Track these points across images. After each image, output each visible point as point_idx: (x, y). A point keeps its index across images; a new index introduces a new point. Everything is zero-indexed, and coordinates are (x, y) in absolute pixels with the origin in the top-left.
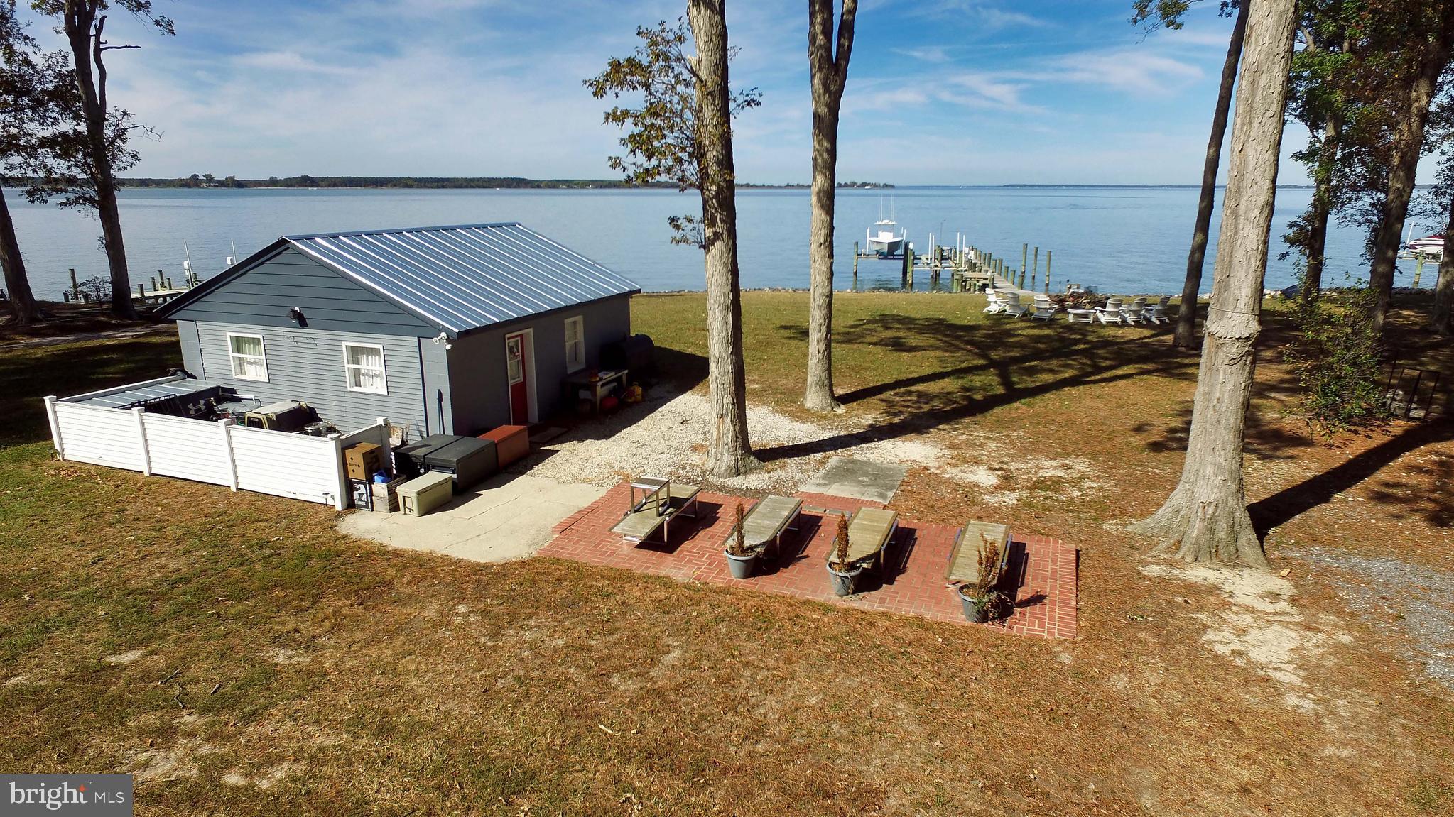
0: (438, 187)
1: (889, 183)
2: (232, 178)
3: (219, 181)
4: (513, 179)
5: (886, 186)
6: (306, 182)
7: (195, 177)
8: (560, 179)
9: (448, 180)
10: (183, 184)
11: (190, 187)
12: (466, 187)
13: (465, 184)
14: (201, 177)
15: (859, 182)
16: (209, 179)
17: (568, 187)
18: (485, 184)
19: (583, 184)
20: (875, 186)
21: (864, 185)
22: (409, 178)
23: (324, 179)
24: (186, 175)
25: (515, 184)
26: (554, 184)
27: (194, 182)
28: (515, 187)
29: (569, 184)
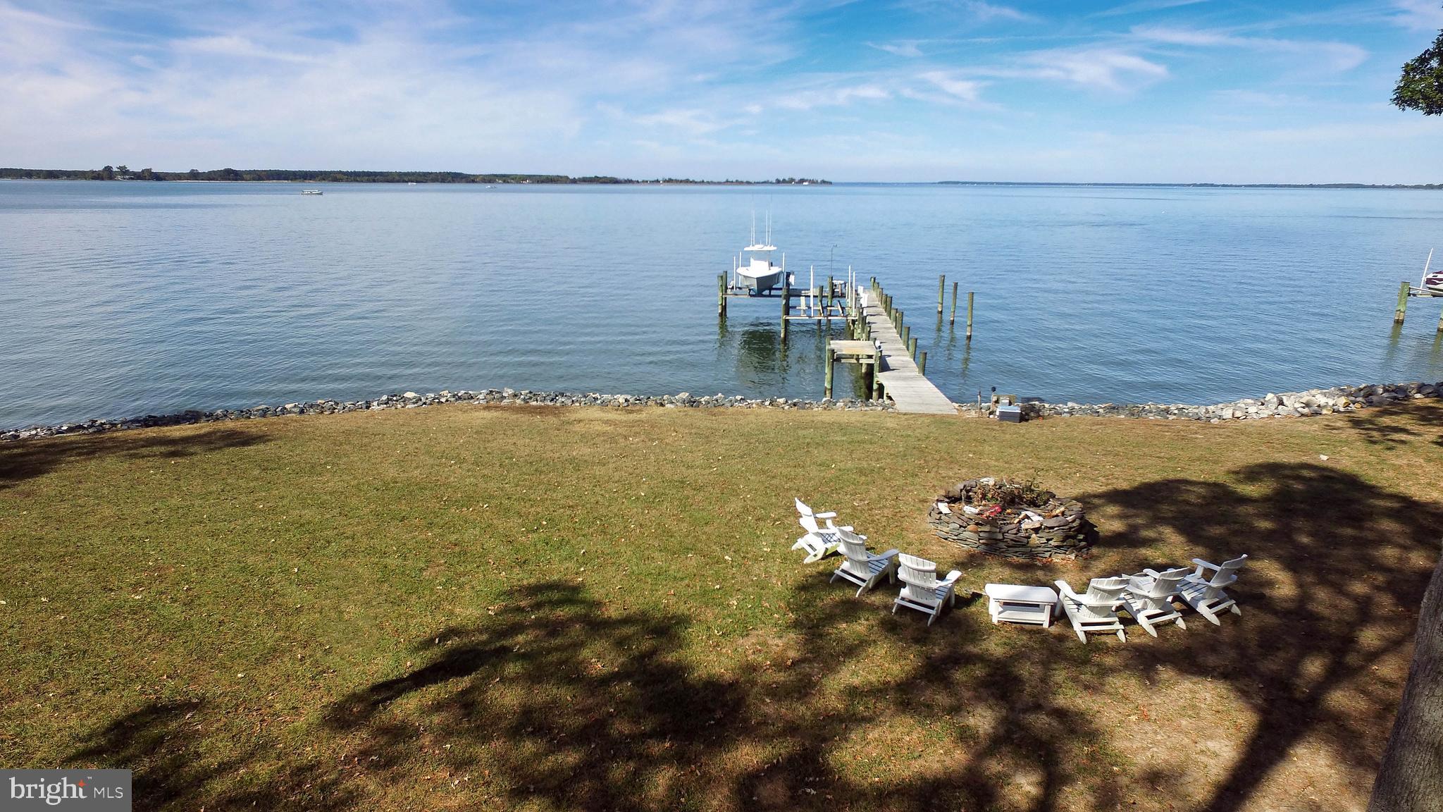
0: (368, 181)
1: (826, 180)
2: (149, 171)
3: (134, 173)
4: (449, 174)
5: (824, 182)
6: (231, 175)
7: (108, 169)
8: (498, 173)
9: (381, 174)
10: (96, 176)
11: (102, 179)
12: (398, 181)
13: (397, 178)
14: (115, 169)
15: (797, 179)
16: (124, 171)
17: (504, 182)
18: (419, 179)
19: (520, 179)
20: (812, 182)
21: (802, 181)
22: (340, 172)
23: (250, 172)
24: (99, 167)
25: (450, 179)
26: (490, 179)
27: (107, 174)
28: (449, 182)
29: (506, 179)
